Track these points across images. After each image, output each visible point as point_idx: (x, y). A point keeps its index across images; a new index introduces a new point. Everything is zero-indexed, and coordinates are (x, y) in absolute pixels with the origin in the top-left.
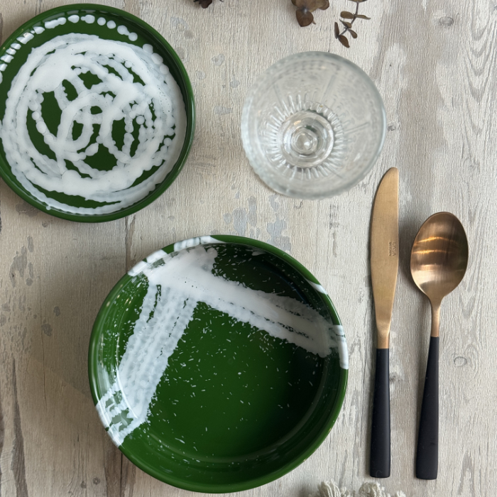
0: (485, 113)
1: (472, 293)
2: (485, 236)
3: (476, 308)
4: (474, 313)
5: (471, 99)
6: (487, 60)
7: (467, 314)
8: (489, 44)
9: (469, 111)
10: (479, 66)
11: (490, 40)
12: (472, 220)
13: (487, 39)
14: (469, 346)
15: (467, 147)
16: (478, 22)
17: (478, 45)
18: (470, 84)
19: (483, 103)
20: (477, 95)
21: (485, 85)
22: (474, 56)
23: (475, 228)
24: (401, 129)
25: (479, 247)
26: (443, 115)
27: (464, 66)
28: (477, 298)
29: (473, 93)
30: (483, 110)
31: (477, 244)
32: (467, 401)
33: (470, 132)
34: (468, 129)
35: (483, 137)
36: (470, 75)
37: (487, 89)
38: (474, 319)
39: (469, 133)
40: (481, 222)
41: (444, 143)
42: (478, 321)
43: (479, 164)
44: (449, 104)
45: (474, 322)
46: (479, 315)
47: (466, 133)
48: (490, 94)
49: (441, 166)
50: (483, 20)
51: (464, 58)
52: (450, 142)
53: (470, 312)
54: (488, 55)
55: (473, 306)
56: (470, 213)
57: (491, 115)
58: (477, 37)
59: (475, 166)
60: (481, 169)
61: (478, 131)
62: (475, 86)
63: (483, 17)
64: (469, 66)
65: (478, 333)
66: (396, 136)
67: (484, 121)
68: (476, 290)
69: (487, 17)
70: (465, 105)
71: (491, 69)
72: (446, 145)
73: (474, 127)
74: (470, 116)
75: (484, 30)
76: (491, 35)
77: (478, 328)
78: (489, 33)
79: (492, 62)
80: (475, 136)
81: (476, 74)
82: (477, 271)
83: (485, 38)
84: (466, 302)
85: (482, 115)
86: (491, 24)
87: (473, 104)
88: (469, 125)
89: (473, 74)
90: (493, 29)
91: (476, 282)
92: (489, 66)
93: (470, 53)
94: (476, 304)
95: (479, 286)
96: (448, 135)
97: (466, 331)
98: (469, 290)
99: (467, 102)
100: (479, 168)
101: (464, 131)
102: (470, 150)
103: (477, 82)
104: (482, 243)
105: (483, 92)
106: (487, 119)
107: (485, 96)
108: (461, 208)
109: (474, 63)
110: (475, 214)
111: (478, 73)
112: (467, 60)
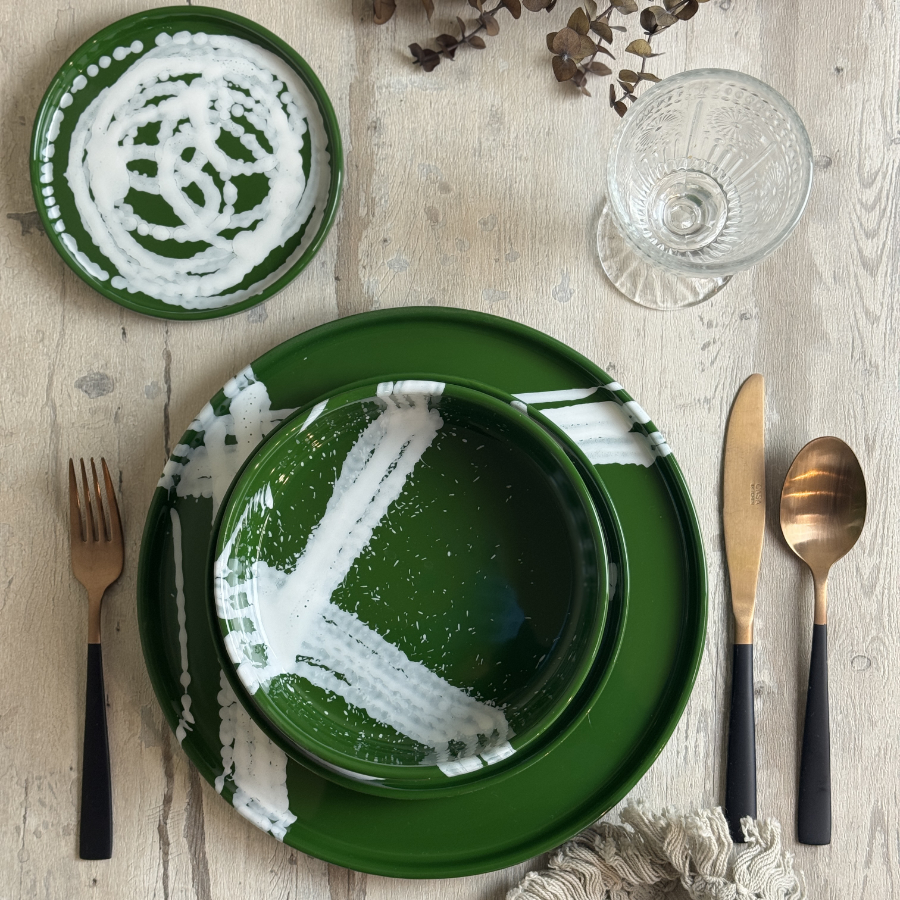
0: (884, 292)
1: (875, 560)
2: (891, 473)
3: (881, 581)
4: (878, 589)
5: (861, 271)
6: (883, 216)
7: (869, 591)
8: (885, 193)
9: (860, 290)
10: (871, 225)
11: (886, 187)
12: (870, 449)
13: (882, 187)
14: (873, 639)
15: (858, 342)
16: (867, 162)
17: (869, 196)
18: (860, 251)
19: (880, 279)
20: (870, 267)
21: (882, 253)
22: (863, 210)
23: (876, 462)
24: (759, 317)
25: (882, 490)
26: (819, 297)
27: (850, 225)
28: (883, 566)
29: (865, 265)
30: (880, 288)
31: (880, 485)
32: (873, 724)
33: (863, 321)
34: (858, 316)
35: (882, 327)
36: (858, 237)
37: (884, 259)
38: (880, 597)
39: (860, 323)
40: (883, 453)
41: (824, 336)
42: (886, 600)
43: (877, 367)
44: (830, 280)
45: (880, 604)
46: (886, 591)
47: (857, 321)
48: (890, 264)
49: (822, 370)
50: (875, 159)
51: (850, 214)
52: (833, 336)
53: (873, 587)
54: (885, 210)
55: (877, 578)
56: (866, 439)
57: (892, 296)
58: (867, 184)
59: (871, 370)
60: (881, 374)
61: (874, 320)
62: (866, 253)
63: (875, 155)
64: (857, 225)
65: (886, 620)
66: (752, 328)
67: (882, 304)
68: (880, 554)
69: (881, 154)
70: (853, 282)
71: (890, 228)
72: (828, 341)
73: (867, 313)
74: (862, 298)
75: (877, 173)
76: (888, 180)
77: (887, 612)
78: (884, 178)
79: (890, 218)
80: (869, 327)
81: (867, 235)
82: (880, 525)
83: (879, 185)
84: (866, 572)
85: (880, 295)
86: (888, 165)
87: (865, 281)
88: (859, 310)
89: (863, 236)
90: (890, 172)
91: (880, 541)
92: (886, 224)
93: (858, 207)
94: (881, 576)
95: (885, 549)
96: (831, 327)
97: (868, 616)
98: (870, 555)
99: (856, 276)
100: (877, 374)
101: (853, 317)
102: (862, 347)
103: (870, 248)
104: (887, 484)
105: (879, 262)
106: (886, 300)
107: (882, 269)
108: (854, 433)
109: (864, 220)
110: (874, 441)
111: (871, 235)
112: (854, 217)
